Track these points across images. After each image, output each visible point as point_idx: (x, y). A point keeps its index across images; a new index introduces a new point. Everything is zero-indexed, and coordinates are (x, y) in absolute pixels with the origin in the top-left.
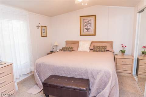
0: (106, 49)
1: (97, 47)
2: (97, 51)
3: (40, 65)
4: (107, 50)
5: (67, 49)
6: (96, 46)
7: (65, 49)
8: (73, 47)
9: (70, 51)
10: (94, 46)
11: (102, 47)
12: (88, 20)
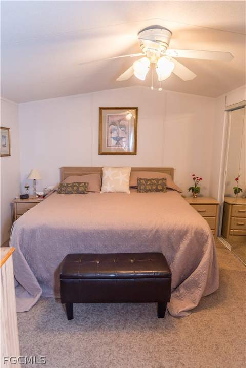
0: (165, 185)
1: (146, 180)
2: (147, 191)
4: (167, 188)
5: (75, 188)
6: (144, 179)
7: (69, 189)
8: (88, 184)
9: (83, 193)
10: (139, 180)
11: (158, 180)
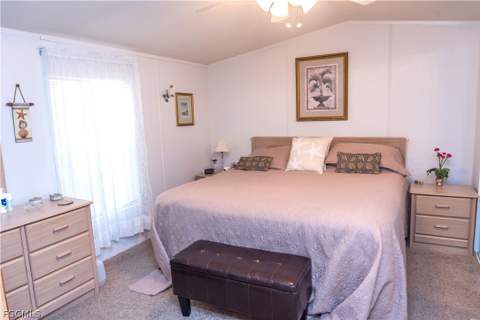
0: (379, 163)
1: (350, 156)
3: (167, 208)
4: (381, 168)
5: (254, 164)
6: (347, 155)
7: (248, 164)
8: (272, 158)
9: (262, 169)
10: (340, 155)
11: (367, 156)
12: (321, 71)
